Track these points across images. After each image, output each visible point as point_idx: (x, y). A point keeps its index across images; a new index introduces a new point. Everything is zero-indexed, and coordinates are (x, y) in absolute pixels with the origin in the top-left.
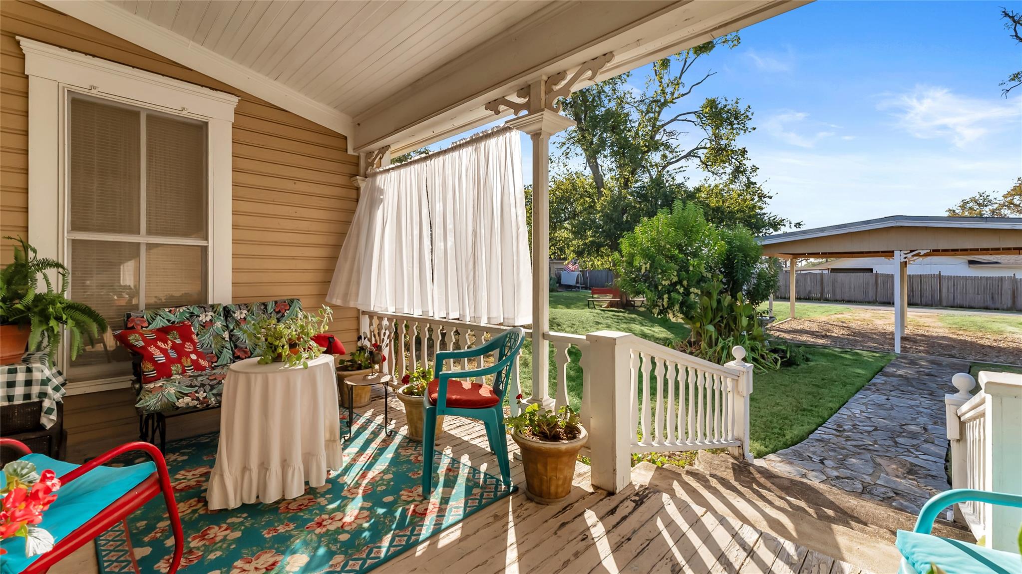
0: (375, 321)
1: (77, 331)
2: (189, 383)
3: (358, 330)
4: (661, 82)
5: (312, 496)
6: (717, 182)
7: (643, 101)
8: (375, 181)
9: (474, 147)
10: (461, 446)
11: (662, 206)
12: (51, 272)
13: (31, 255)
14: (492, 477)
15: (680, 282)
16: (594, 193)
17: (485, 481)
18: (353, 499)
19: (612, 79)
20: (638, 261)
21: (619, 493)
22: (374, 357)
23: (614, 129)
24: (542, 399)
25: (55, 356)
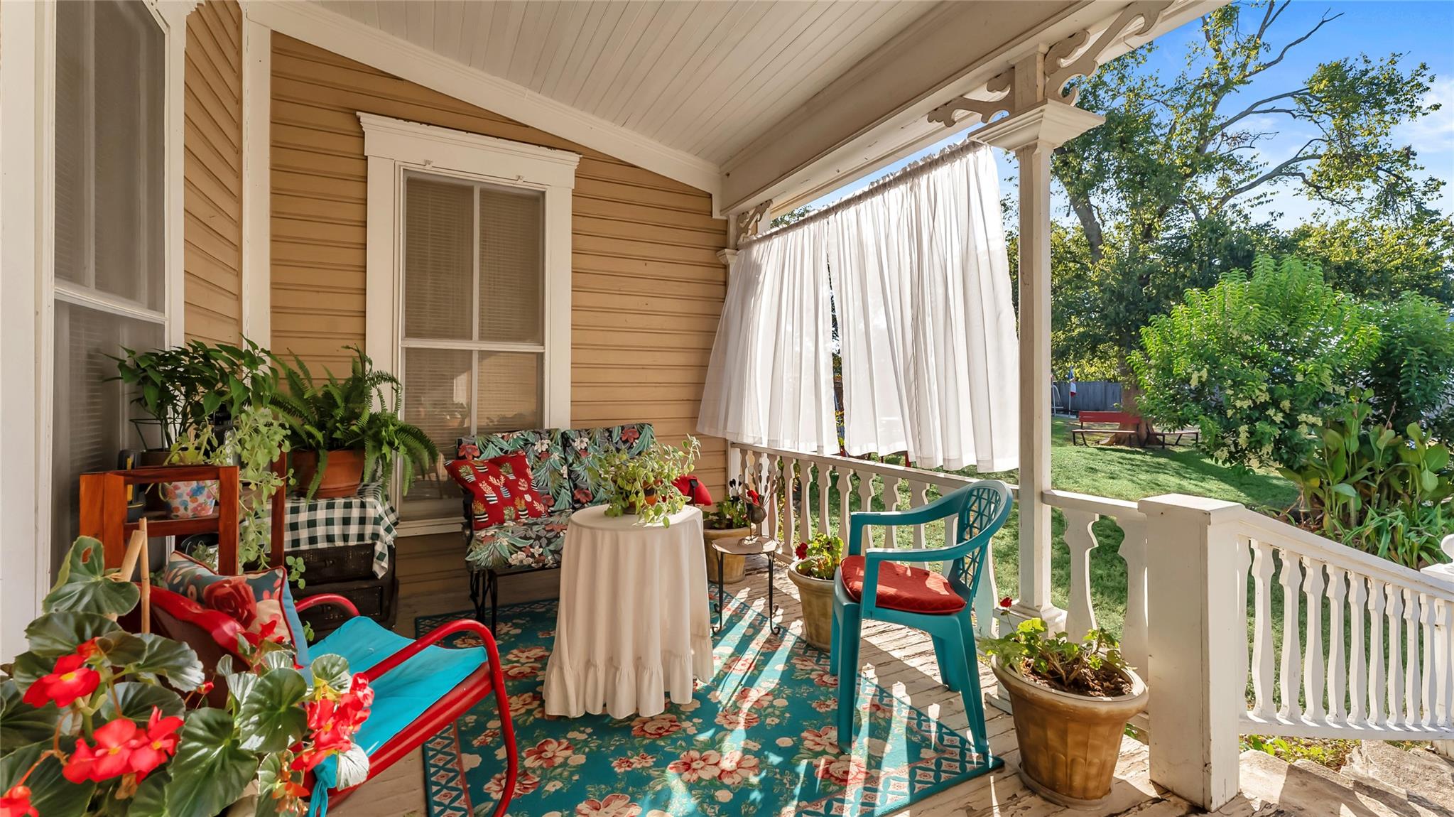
0: (750, 459)
1: (408, 459)
2: (522, 533)
3: (726, 470)
4: (1218, 50)
5: (674, 717)
6: (1341, 218)
7: (1182, 88)
8: (750, 253)
9: (909, 185)
10: (890, 668)
11: (1225, 268)
12: (385, 387)
13: (368, 366)
14: (952, 733)
15: (1275, 403)
16: (1084, 254)
17: (941, 739)
18: (732, 731)
19: (1118, 59)
20: (1182, 366)
21: (1218, 810)
22: (753, 512)
23: (1124, 142)
24: (1040, 606)
25: (389, 489)
